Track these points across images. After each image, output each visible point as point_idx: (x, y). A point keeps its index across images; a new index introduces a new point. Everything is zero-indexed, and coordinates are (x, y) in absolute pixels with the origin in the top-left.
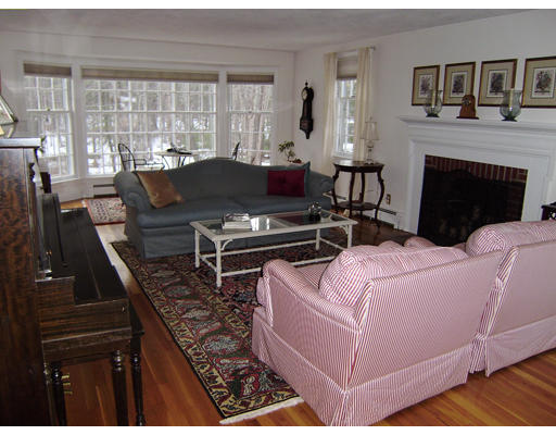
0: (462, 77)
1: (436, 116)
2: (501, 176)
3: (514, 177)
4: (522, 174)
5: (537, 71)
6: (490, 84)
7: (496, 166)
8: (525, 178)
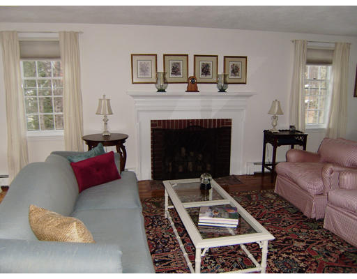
0: (178, 64)
1: (164, 91)
2: (214, 125)
3: (223, 124)
4: (229, 122)
5: (231, 64)
6: (201, 70)
7: (210, 120)
8: (230, 124)
